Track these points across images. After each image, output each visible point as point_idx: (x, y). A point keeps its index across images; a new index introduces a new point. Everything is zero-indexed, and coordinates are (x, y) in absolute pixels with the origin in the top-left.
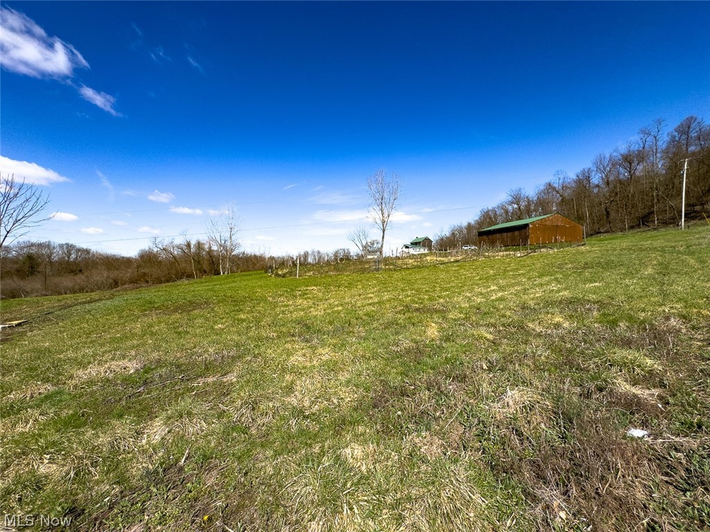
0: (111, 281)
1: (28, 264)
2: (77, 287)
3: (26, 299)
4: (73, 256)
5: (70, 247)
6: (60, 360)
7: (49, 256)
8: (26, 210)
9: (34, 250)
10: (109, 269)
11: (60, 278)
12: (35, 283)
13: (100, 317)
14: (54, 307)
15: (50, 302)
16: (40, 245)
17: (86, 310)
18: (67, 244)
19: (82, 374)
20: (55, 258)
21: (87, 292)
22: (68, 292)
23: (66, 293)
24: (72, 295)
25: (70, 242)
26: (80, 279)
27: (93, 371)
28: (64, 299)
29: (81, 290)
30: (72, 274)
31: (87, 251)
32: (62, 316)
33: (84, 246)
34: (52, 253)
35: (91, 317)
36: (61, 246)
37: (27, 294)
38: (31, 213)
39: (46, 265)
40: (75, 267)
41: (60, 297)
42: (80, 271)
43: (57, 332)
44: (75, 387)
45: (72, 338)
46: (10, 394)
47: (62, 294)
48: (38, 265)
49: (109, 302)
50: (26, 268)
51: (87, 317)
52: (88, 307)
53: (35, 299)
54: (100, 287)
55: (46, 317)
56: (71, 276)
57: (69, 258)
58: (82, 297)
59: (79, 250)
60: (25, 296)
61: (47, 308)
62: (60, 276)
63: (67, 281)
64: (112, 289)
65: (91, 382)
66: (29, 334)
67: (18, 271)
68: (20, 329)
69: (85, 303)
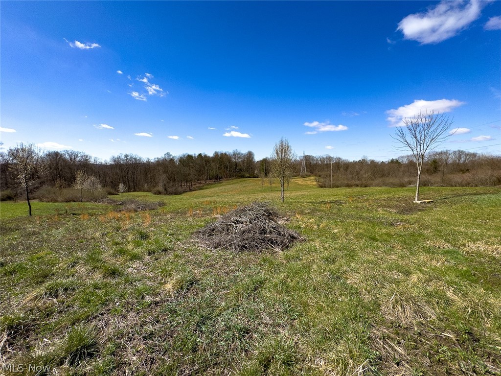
0: (494, 179)
1: (433, 166)
2: (464, 182)
3: (432, 187)
4: (463, 159)
5: (460, 153)
6: (455, 231)
7: (446, 160)
8: (438, 131)
9: (437, 157)
10: (493, 169)
11: (452, 175)
12: (437, 178)
13: (485, 207)
14: (449, 195)
15: (446, 191)
16: (441, 154)
17: (473, 200)
18: (459, 151)
19: (473, 247)
20: (450, 161)
21: (472, 186)
22: (457, 185)
23: (456, 186)
24: (461, 188)
25: (461, 149)
26: (467, 176)
27: (481, 246)
28: (455, 190)
29: (468, 184)
30: (461, 172)
31: (474, 155)
32: (454, 201)
33: (472, 151)
34: (448, 158)
35: (477, 206)
36: (454, 152)
37: (432, 184)
38: (441, 132)
39: (444, 166)
40: (463, 167)
41: (453, 188)
42: (468, 170)
43: (451, 211)
44: (468, 253)
45: (462, 218)
46: (428, 241)
47: (453, 186)
48: (439, 166)
49: (493, 197)
50: (432, 168)
51: (473, 205)
52: (475, 198)
53: (437, 188)
54: (483, 183)
55: (444, 201)
56: (460, 174)
57: (459, 160)
58: (469, 190)
59: (468, 155)
60: (431, 186)
61: (445, 195)
62: (452, 173)
63: (457, 178)
64: (495, 185)
65: (480, 255)
66: (435, 209)
67: (427, 170)
68: (429, 205)
69: (472, 194)
